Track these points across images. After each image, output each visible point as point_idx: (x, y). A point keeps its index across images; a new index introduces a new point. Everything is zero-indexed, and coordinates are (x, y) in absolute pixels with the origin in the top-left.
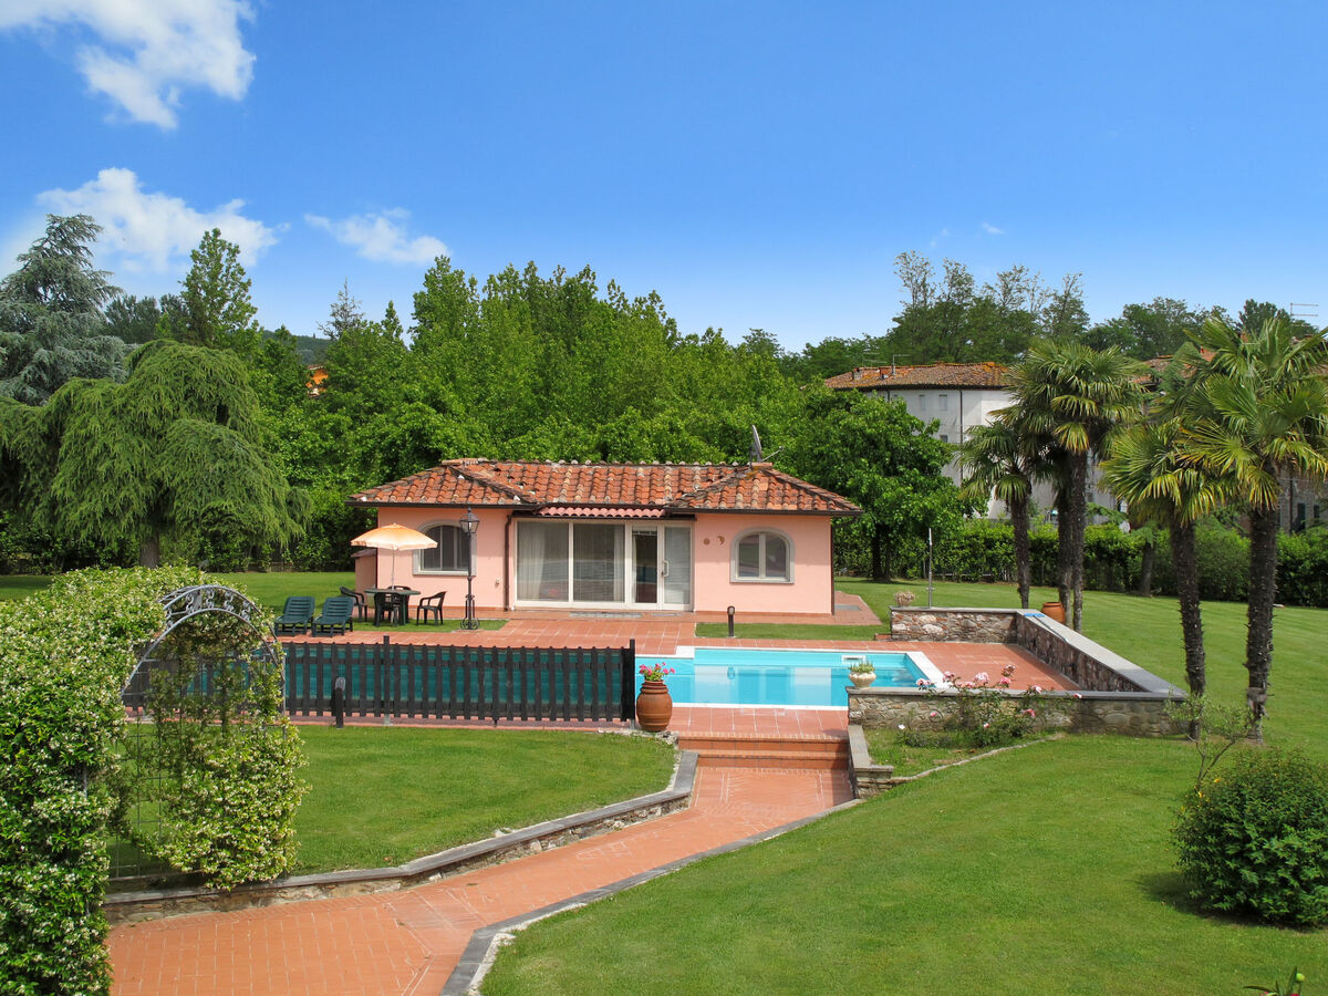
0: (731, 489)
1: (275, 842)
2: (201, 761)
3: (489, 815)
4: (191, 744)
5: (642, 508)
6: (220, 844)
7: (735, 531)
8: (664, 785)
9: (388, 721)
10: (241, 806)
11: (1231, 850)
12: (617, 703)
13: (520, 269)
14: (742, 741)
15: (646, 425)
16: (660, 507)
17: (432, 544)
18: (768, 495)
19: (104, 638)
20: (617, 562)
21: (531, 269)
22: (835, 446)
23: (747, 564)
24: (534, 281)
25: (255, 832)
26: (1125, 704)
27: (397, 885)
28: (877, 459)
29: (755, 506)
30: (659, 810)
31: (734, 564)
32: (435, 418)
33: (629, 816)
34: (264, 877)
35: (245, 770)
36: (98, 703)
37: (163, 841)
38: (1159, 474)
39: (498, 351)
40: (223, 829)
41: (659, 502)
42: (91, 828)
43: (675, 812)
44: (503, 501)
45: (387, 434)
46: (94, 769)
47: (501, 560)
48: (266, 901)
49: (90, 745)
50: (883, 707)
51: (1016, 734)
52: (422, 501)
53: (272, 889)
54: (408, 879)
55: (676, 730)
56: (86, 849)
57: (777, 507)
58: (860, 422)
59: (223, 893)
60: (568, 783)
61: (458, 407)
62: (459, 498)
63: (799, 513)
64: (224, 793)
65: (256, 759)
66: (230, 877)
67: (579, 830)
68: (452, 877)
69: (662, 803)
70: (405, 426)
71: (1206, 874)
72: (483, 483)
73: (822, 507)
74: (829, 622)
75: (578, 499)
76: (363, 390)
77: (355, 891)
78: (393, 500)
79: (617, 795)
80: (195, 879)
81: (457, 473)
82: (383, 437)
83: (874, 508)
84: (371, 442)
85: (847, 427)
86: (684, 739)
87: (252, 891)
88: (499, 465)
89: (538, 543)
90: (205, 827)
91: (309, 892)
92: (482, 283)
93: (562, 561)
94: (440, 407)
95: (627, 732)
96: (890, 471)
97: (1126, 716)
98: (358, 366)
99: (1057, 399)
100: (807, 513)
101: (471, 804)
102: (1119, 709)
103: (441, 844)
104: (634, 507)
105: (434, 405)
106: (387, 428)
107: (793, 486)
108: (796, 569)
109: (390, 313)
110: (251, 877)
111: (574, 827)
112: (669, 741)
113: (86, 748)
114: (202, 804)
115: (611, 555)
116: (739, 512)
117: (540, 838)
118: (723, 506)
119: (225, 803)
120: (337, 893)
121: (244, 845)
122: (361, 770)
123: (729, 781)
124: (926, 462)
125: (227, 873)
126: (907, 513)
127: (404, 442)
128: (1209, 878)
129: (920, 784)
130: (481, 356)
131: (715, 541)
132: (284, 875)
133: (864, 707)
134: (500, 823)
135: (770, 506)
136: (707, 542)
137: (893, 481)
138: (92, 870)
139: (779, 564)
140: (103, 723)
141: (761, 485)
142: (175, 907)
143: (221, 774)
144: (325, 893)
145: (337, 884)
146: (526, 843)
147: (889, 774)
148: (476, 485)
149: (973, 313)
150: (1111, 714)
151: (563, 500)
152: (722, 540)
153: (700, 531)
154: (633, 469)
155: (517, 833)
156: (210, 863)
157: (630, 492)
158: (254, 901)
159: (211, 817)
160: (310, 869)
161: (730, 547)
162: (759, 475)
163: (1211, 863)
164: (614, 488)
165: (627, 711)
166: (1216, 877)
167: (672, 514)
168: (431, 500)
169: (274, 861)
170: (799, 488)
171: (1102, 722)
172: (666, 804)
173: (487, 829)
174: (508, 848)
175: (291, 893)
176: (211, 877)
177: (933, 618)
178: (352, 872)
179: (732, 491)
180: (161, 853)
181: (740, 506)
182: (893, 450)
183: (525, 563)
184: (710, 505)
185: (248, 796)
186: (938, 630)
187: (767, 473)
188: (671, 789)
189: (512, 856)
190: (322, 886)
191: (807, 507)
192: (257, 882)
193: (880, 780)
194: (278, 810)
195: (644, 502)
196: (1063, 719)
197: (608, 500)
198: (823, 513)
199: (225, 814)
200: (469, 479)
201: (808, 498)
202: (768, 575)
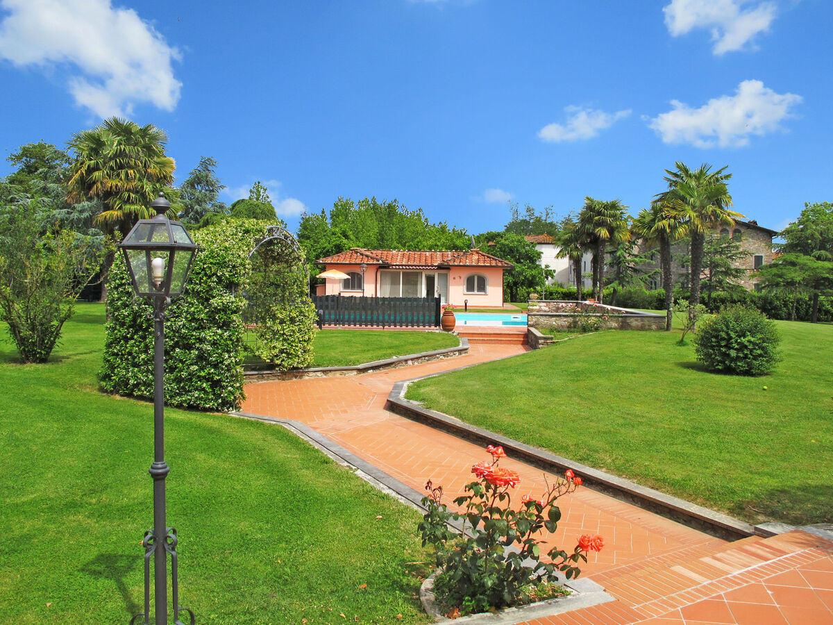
0: (464, 258)
1: (305, 352)
2: (274, 315)
3: (389, 351)
4: (270, 307)
5: (429, 266)
6: (282, 351)
7: (465, 274)
8: (458, 345)
9: (340, 327)
10: (291, 335)
11: (723, 343)
12: (433, 318)
13: (370, 199)
14: (484, 334)
15: (425, 243)
16: (435, 266)
17: (348, 277)
18: (478, 260)
19: (240, 234)
20: (419, 286)
21: (374, 199)
22: (497, 252)
23: (470, 288)
24: (375, 204)
25: (297, 346)
26: (639, 318)
27: (355, 373)
28: (514, 257)
29: (474, 264)
30: (457, 353)
31: (465, 287)
32: (345, 241)
33: (445, 354)
34: (300, 366)
35: (292, 320)
36: (240, 256)
37: (258, 349)
38: (658, 221)
39: (363, 228)
40: (283, 345)
41: (435, 264)
42: (235, 312)
43: (463, 355)
44: (375, 262)
45: (325, 248)
46: (237, 285)
47: (374, 286)
48: (301, 377)
49: (236, 273)
50: (542, 320)
51: (597, 329)
52: (344, 262)
53: (303, 372)
54: (360, 371)
55: (456, 331)
56: (235, 321)
57: (482, 264)
58: (507, 242)
59: (283, 373)
60: (418, 343)
61: (352, 237)
62: (358, 261)
63: (491, 266)
64: (283, 330)
65: (297, 316)
66: (286, 365)
67: (427, 358)
68: (378, 371)
69: (458, 351)
70: (334, 243)
71: (711, 355)
72: (367, 256)
73: (500, 264)
74: (502, 308)
75: (404, 263)
76: (314, 239)
77: (338, 374)
78: (332, 262)
79: (440, 347)
80: (271, 366)
81: (357, 253)
82: (324, 248)
83: (512, 274)
84: (319, 250)
85: (503, 244)
86: (461, 333)
87: (295, 372)
88: (372, 251)
89: (388, 280)
90: (275, 343)
91: (319, 374)
92: (356, 203)
93: (398, 286)
94: (346, 237)
95: (438, 331)
96: (518, 261)
97: (639, 323)
98: (312, 230)
99: (597, 218)
100: (494, 266)
101: (380, 348)
102: (636, 320)
103: (372, 359)
104: (425, 266)
105: (344, 236)
106: (325, 245)
107: (488, 257)
108: (489, 288)
109: (323, 212)
110: (295, 365)
111: (424, 356)
112: (455, 334)
113: (234, 275)
114: (275, 333)
115: (417, 284)
116: (468, 266)
117: (412, 359)
118: (461, 264)
119: (284, 334)
120: (330, 375)
121: (292, 351)
122: (333, 339)
123: (482, 348)
124: (532, 258)
125: (285, 364)
126: (525, 277)
127: (332, 250)
128: (713, 356)
129: (565, 341)
130: (357, 228)
131: (457, 278)
132: (308, 367)
133: (534, 320)
134: (395, 354)
135: (479, 264)
136: (454, 278)
137: (519, 265)
138: (236, 331)
139: (482, 288)
140: (241, 264)
141: (475, 257)
142: (263, 378)
143: (282, 322)
144: (325, 375)
145: (330, 371)
146: (406, 361)
147: (552, 338)
148: (364, 257)
149: (534, 224)
150: (634, 323)
151: (398, 263)
152: (460, 278)
153: (452, 274)
154: (424, 253)
155: (402, 357)
156: (277, 360)
157: (424, 261)
158: (296, 377)
159: (277, 339)
160: (319, 366)
161: (464, 280)
162: (474, 253)
163: (714, 350)
164: (417, 260)
165: (437, 324)
166: (716, 355)
167: (440, 267)
168: (347, 262)
169: (304, 359)
170: (490, 258)
171: (630, 326)
172: (460, 351)
173: (390, 356)
174: (400, 362)
175: (311, 374)
176: (278, 365)
177: (545, 304)
178: (336, 367)
179: (465, 259)
180: (257, 353)
181: (468, 264)
182: (520, 253)
183: (383, 286)
184: (456, 264)
185: (294, 331)
186: (547, 309)
187: (477, 253)
188: (461, 347)
189: (401, 366)
190: (324, 372)
191: (494, 264)
192: (297, 368)
193: (548, 341)
194: (307, 337)
195: (430, 264)
196: (614, 324)
197: (415, 263)
198: (500, 267)
199: (284, 340)
200: (362, 254)
201: (494, 261)
202: (478, 291)
